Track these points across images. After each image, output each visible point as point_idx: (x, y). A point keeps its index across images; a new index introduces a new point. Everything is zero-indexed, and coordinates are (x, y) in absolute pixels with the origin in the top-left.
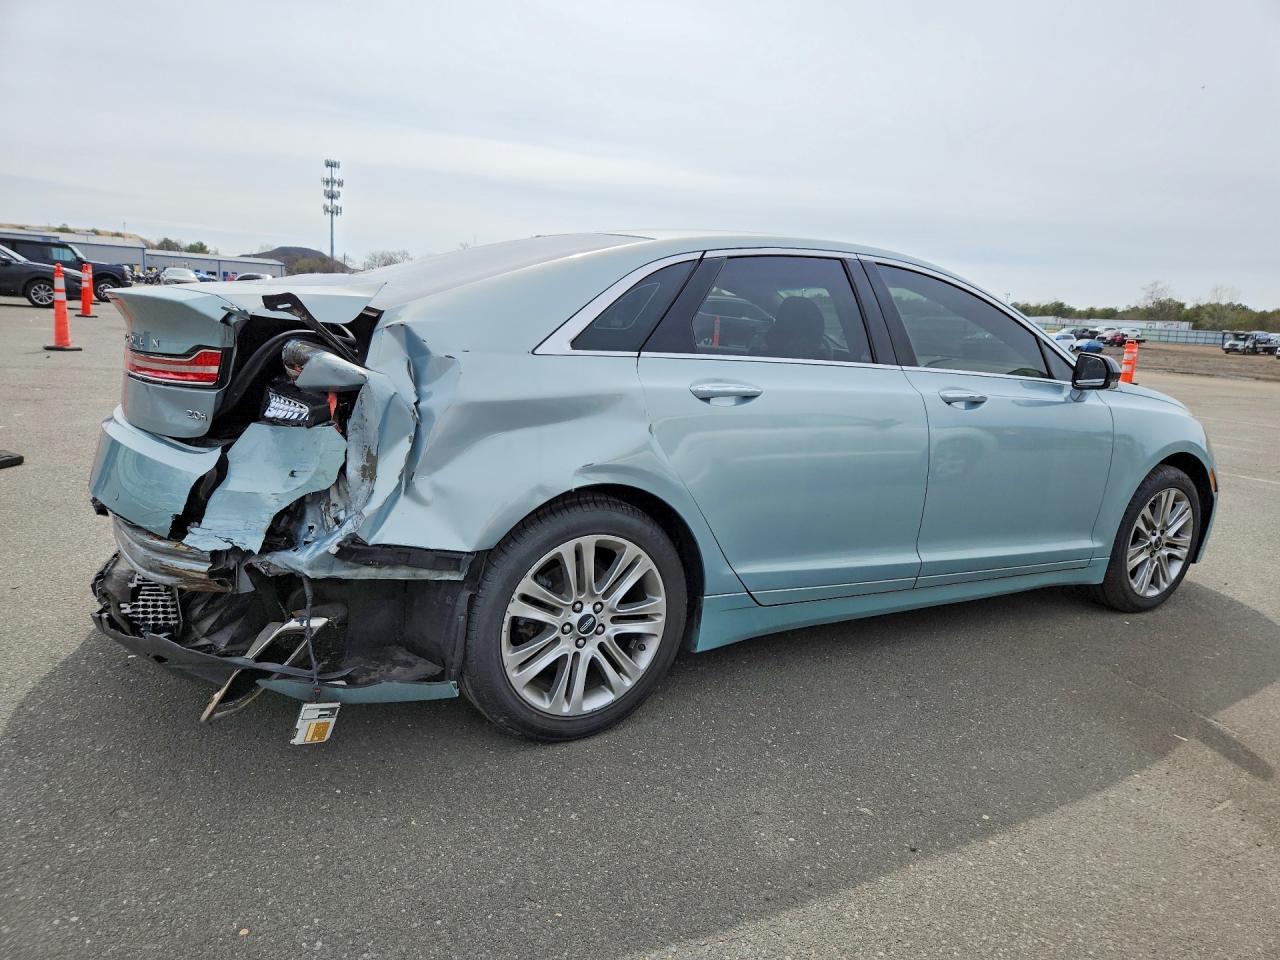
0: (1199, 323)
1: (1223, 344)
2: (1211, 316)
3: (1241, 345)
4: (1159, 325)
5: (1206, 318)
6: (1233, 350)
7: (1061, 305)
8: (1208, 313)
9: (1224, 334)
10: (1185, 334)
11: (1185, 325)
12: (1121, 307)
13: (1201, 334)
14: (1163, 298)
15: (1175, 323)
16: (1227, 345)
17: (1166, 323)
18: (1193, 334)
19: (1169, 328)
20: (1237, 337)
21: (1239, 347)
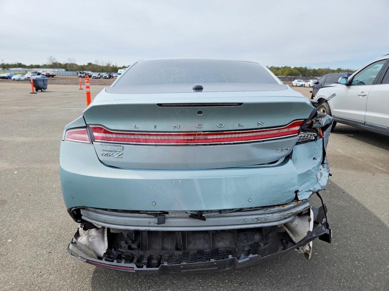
0: (67, 69)
1: (78, 75)
2: (70, 67)
3: (82, 75)
4: (56, 70)
5: (69, 67)
6: (81, 77)
7: (21, 64)
8: (69, 66)
9: (77, 72)
10: (64, 73)
11: (63, 70)
12: (41, 64)
13: (69, 72)
14: (55, 62)
15: (61, 69)
16: (79, 75)
17: (58, 69)
18: (67, 72)
19: (59, 71)
20: (81, 73)
21: (82, 76)
